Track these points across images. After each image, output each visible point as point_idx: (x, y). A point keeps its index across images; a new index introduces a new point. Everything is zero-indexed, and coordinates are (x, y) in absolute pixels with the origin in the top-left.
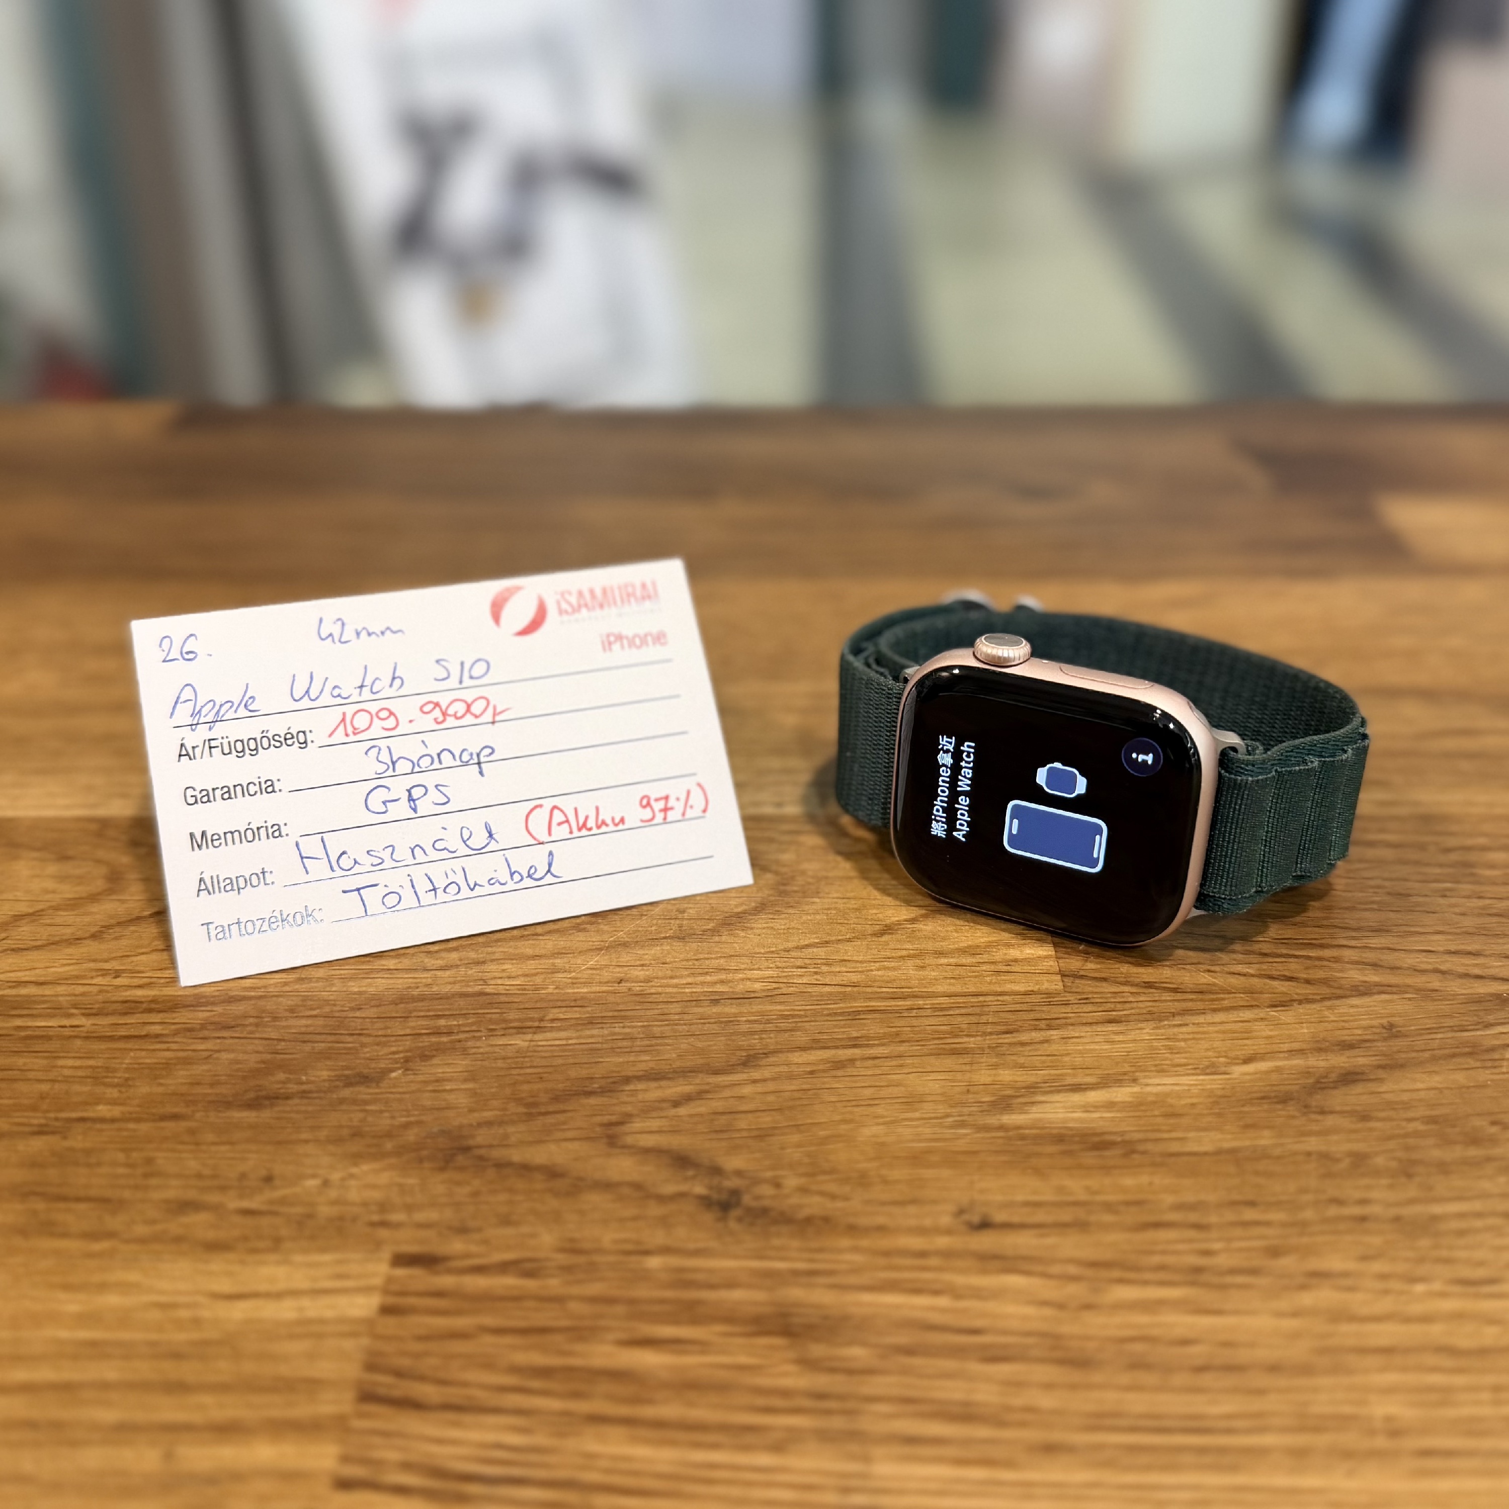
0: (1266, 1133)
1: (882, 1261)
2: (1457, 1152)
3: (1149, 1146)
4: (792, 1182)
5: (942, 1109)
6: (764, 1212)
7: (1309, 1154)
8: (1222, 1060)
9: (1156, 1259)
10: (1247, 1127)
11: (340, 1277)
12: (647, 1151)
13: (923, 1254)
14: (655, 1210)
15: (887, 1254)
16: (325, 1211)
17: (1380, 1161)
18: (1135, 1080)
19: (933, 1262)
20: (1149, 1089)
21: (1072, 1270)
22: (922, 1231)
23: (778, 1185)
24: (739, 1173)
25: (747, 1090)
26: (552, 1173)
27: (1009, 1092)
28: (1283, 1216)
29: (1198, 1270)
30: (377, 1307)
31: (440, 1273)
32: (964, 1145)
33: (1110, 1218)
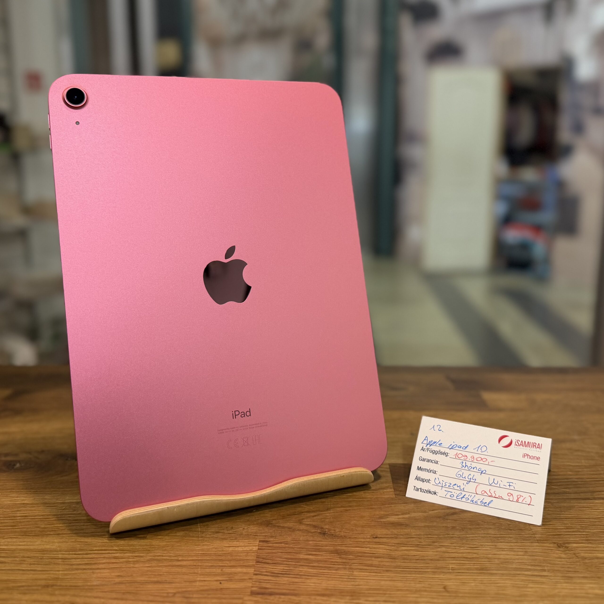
0: (435, 523)
1: (355, 543)
2: (474, 526)
4: (337, 530)
5: (368, 518)
6: (332, 535)
7: (443, 526)
8: (427, 510)
9: (410, 543)
10: (431, 522)
11: (249, 544)
12: (308, 524)
13: (364, 542)
14: (310, 534)
15: (357, 542)
16: (244, 533)
17: (458, 528)
18: (409, 514)
19: (365, 543)
20: (411, 515)
21: (393, 545)
22: (364, 538)
23: (335, 531)
24: (327, 528)
25: (328, 515)
26: (289, 528)
27: (383, 515)
28: (436, 536)
29: (418, 545)
30: (257, 549)
31: (269, 543)
32: (373, 524)
33: (402, 536)
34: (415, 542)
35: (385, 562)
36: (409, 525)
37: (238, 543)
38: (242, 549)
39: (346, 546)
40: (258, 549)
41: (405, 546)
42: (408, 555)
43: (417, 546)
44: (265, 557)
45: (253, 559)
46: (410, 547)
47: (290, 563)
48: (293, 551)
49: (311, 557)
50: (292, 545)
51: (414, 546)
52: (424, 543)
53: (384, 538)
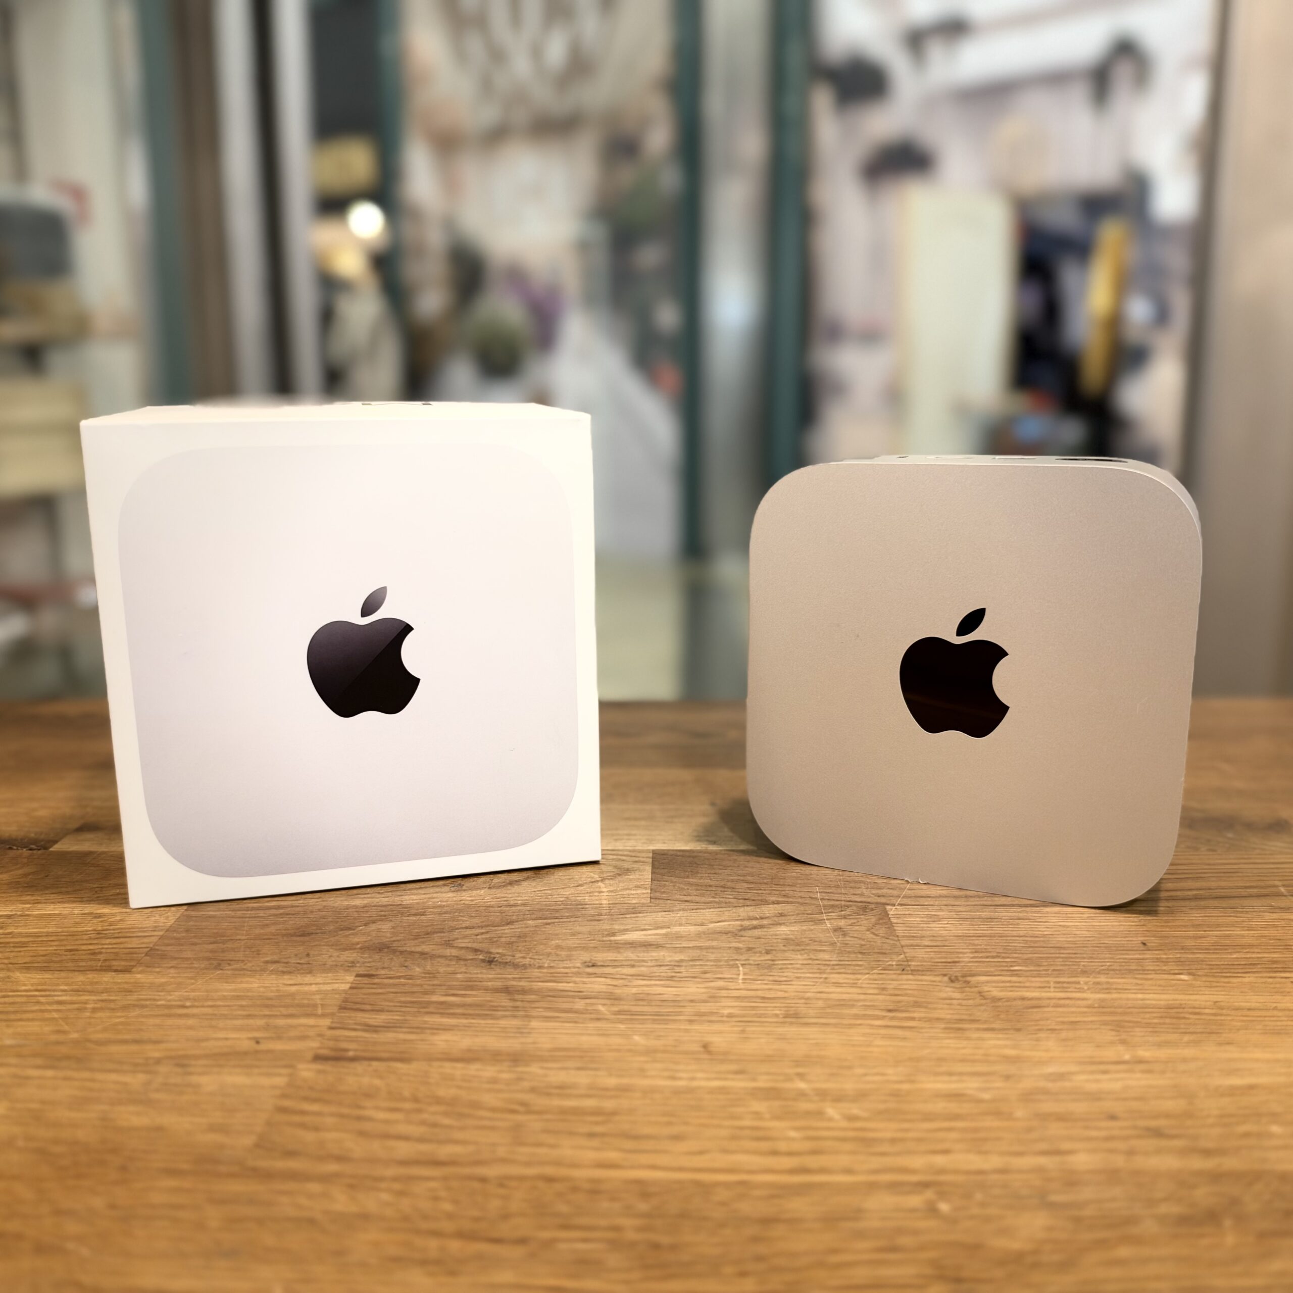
0: (716, 942)
1: (549, 975)
2: (791, 948)
3: (667, 946)
4: (518, 955)
5: (587, 936)
6: (506, 963)
7: (731, 947)
8: (708, 922)
9: (657, 974)
10: (709, 940)
11: (335, 979)
12: (461, 948)
13: (567, 973)
14: (462, 962)
15: (552, 973)
16: (330, 963)
17: (758, 949)
18: (669, 928)
19: (571, 975)
20: (672, 930)
21: (624, 977)
22: (568, 968)
23: (514, 956)
24: (498, 953)
25: (507, 931)
26: (422, 953)
27: (616, 931)
28: (712, 963)
29: (673, 977)
30: (349, 987)
31: (374, 979)
32: (592, 945)
33: (644, 964)
34: (666, 972)
35: (598, 1006)
36: (663, 946)
37: (312, 978)
38: (319, 987)
39: (528, 980)
40: (352, 988)
41: (644, 980)
42: (648, 994)
43: (669, 979)
44: (359, 1000)
45: (335, 1004)
46: (655, 980)
48: (419, 990)
49: (452, 999)
50: (420, 981)
51: (663, 979)
52: (684, 974)
53: (608, 966)
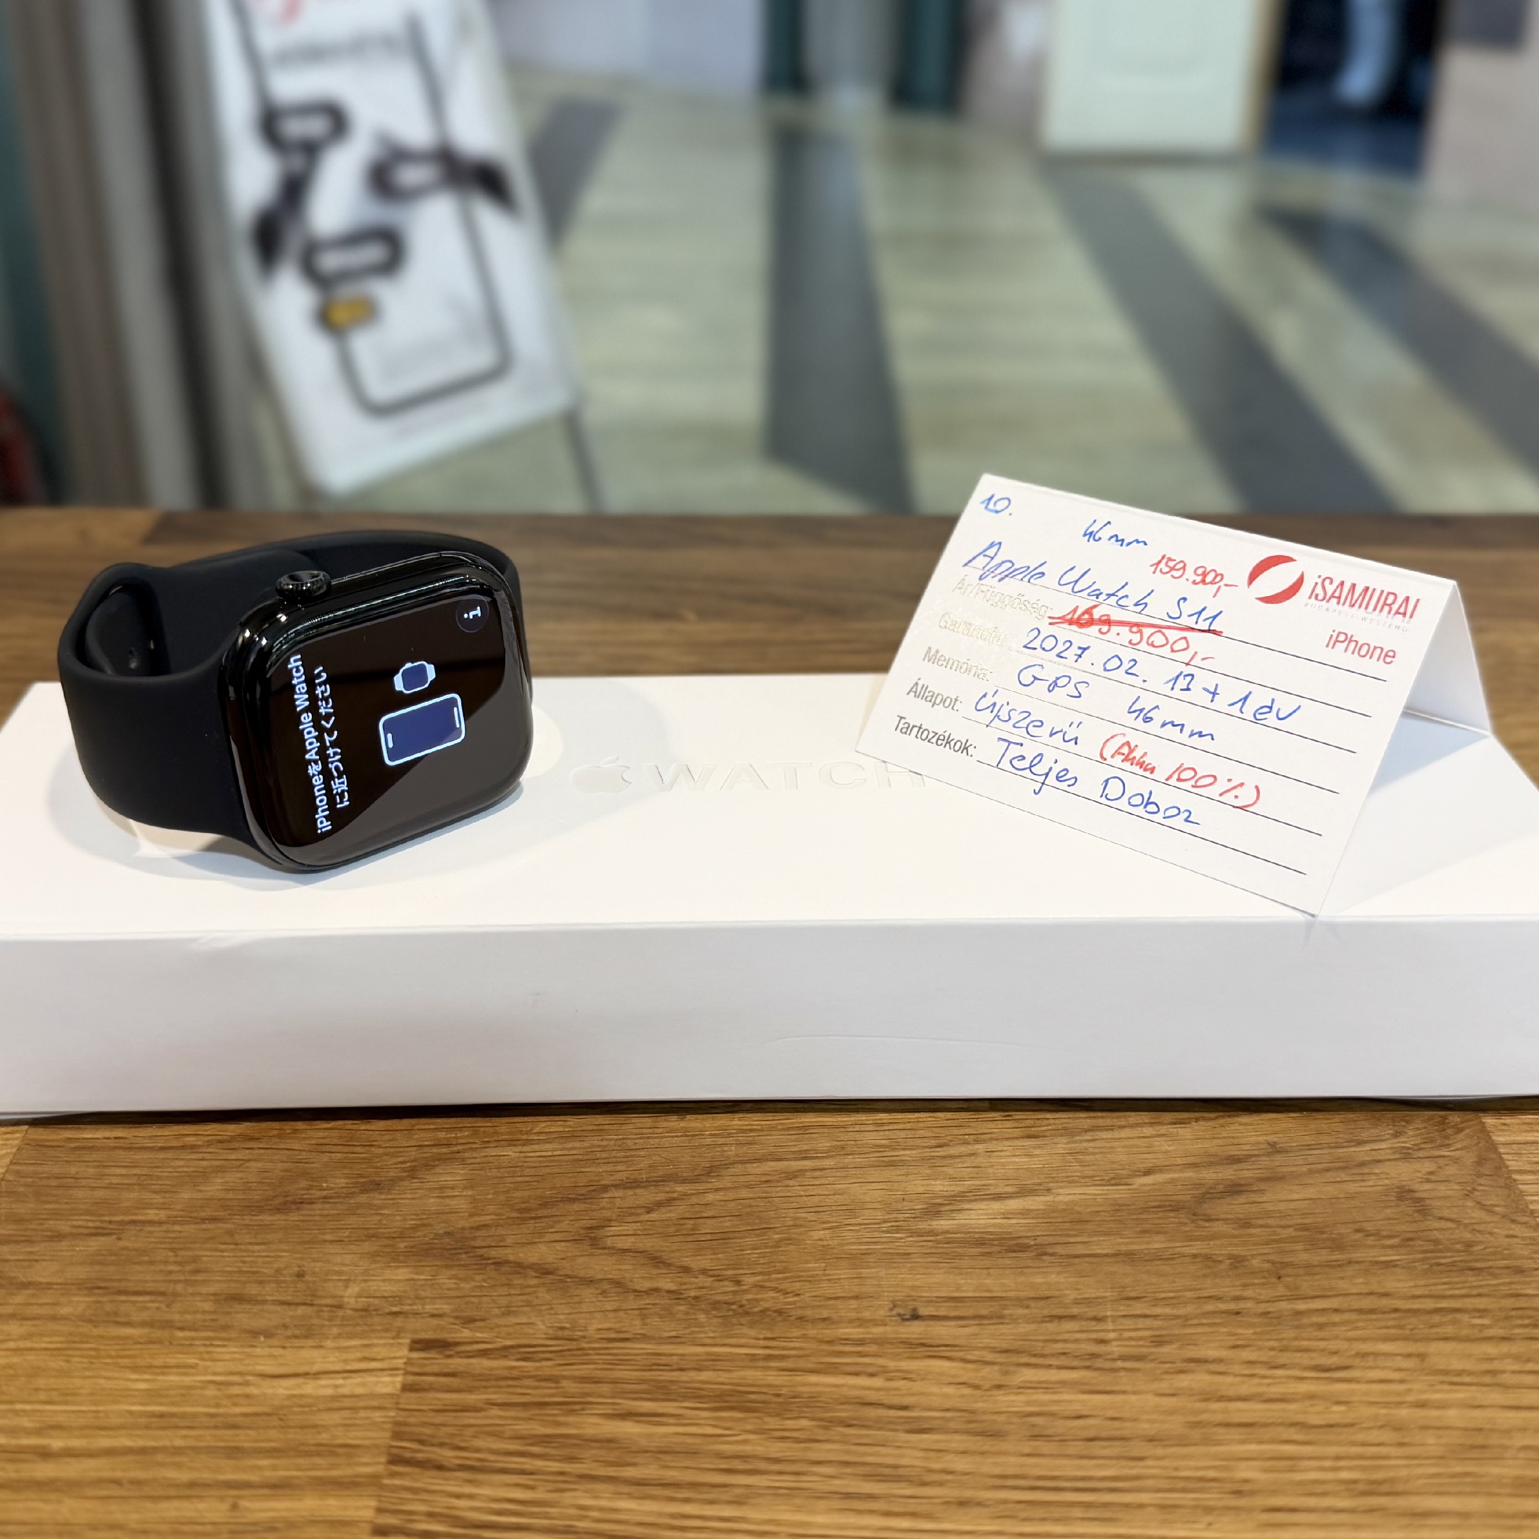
0: (1160, 1238)
1: (825, 1347)
2: (1323, 1256)
3: (1059, 1250)
4: (750, 1279)
5: (880, 1215)
6: (728, 1304)
7: (1195, 1256)
8: (1125, 1172)
9: (1059, 1347)
10: (1144, 1232)
11: (365, 1359)
12: (626, 1251)
13: (861, 1342)
14: (632, 1303)
15: (830, 1342)
16: (351, 1302)
17: (1255, 1262)
18: (1049, 1190)
19: (868, 1349)
20: (1060, 1198)
21: (990, 1357)
22: (862, 1322)
25: (711, 1198)
26: (544, 1271)
27: (941, 1200)
28: (1168, 1310)
29: (1094, 1356)
30: (399, 1386)
31: (450, 1356)
32: (898, 1247)
33: (1022, 1311)
34: (1077, 1341)
35: (950, 1457)
37: (316, 1353)
38: (336, 1386)
39: (783, 1364)
40: (407, 1388)
41: (1036, 1366)
42: (1052, 1415)
43: (1088, 1363)
44: (428, 1431)
45: (376, 1446)
46: (1060, 1368)
47: (539, 1463)
48: (553, 1395)
49: (629, 1428)
50: (550, 1363)
51: (1076, 1363)
52: (1115, 1349)
53: (945, 1318)
